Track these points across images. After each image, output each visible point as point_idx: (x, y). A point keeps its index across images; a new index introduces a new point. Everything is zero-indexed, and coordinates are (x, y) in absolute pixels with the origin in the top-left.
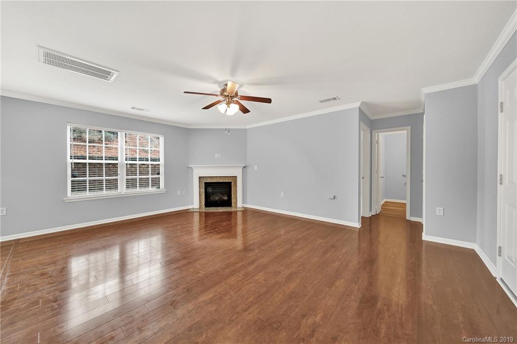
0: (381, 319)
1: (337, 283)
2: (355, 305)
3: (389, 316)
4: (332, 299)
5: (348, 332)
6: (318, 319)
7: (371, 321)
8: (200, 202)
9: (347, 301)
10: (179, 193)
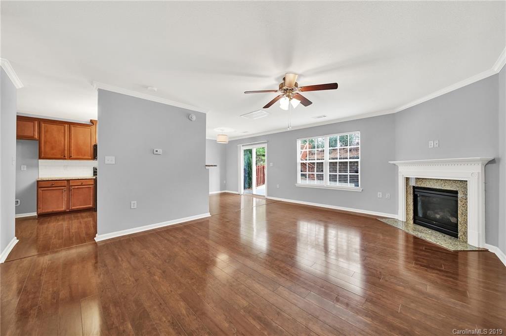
0: (119, 315)
1: (182, 303)
2: (147, 304)
3: (113, 323)
4: (165, 291)
5: (133, 288)
6: (156, 278)
7: (125, 306)
8: (407, 214)
9: (155, 300)
10: (380, 195)
